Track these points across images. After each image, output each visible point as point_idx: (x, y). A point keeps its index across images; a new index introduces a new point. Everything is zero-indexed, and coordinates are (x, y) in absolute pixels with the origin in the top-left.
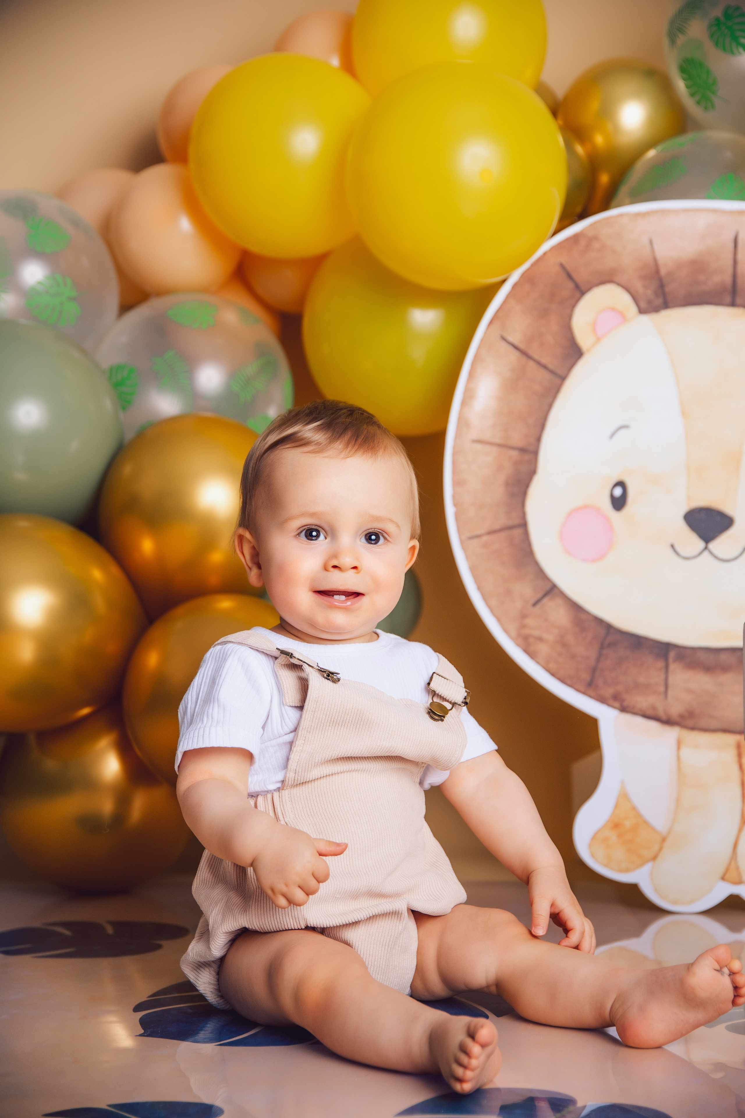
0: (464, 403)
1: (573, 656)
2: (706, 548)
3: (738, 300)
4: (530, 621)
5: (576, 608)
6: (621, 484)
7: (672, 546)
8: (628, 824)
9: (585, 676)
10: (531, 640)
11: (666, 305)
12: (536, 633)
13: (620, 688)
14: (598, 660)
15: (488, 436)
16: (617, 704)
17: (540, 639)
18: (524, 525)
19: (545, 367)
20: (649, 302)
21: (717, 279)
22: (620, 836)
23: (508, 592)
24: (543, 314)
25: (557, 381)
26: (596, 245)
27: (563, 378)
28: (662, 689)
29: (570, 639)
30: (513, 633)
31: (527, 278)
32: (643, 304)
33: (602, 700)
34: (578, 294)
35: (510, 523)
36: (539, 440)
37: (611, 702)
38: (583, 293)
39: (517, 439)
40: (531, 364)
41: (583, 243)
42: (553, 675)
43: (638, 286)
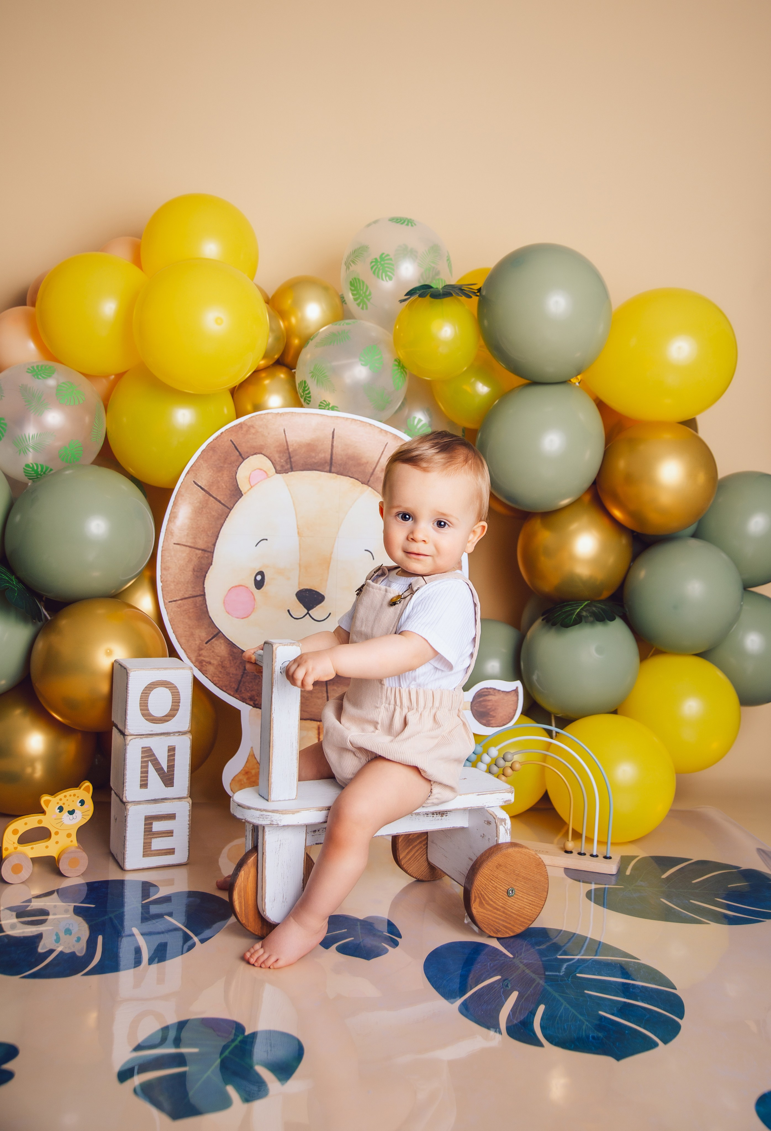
0: (169, 521)
1: (228, 674)
2: (308, 613)
3: (333, 469)
4: (203, 652)
5: (231, 645)
6: (261, 573)
7: (289, 611)
8: (253, 772)
9: (235, 686)
10: (204, 663)
11: (292, 469)
12: (207, 659)
13: (254, 693)
14: (242, 676)
15: (183, 541)
16: (252, 703)
17: (210, 663)
18: (204, 595)
19: (220, 502)
20: (282, 466)
21: (322, 455)
22: (248, 779)
23: (192, 634)
24: (220, 469)
25: (228, 510)
26: (253, 431)
27: (230, 509)
29: (227, 663)
30: (194, 659)
31: (211, 448)
32: (278, 468)
33: (243, 700)
34: (241, 459)
35: (195, 594)
36: (214, 545)
37: (248, 702)
38: (244, 459)
39: (201, 544)
40: (212, 498)
41: (245, 429)
42: (215, 684)
43: (276, 456)
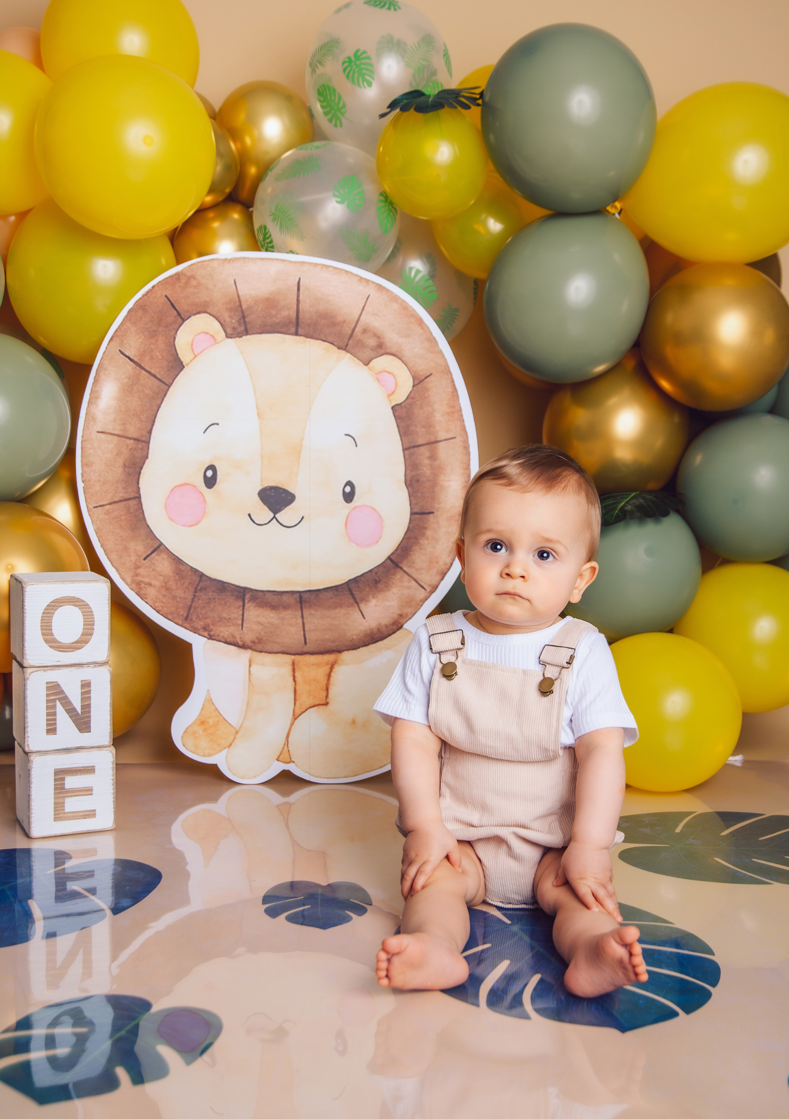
0: (90, 402)
1: (174, 598)
2: (274, 517)
3: (300, 331)
4: (141, 571)
5: (177, 561)
6: (212, 467)
7: (249, 515)
8: (211, 721)
9: (183, 613)
10: (143, 585)
11: (247, 332)
12: (146, 580)
13: (208, 621)
14: (193, 600)
15: (109, 428)
16: (206, 634)
17: (150, 585)
18: (139, 497)
19: (155, 376)
20: (234, 329)
21: (285, 313)
22: (205, 730)
23: (126, 549)
24: (153, 334)
25: (165, 388)
26: (194, 283)
27: (169, 386)
28: (240, 622)
29: (172, 584)
30: (129, 580)
31: (141, 306)
32: (229, 331)
33: (195, 631)
34: (180, 320)
35: (127, 496)
36: (150, 432)
37: (201, 632)
38: (184, 320)
39: (133, 431)
40: (144, 372)
41: (183, 281)
42: (158, 612)
43: (226, 316)
